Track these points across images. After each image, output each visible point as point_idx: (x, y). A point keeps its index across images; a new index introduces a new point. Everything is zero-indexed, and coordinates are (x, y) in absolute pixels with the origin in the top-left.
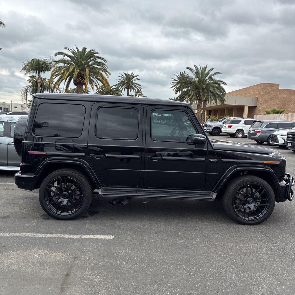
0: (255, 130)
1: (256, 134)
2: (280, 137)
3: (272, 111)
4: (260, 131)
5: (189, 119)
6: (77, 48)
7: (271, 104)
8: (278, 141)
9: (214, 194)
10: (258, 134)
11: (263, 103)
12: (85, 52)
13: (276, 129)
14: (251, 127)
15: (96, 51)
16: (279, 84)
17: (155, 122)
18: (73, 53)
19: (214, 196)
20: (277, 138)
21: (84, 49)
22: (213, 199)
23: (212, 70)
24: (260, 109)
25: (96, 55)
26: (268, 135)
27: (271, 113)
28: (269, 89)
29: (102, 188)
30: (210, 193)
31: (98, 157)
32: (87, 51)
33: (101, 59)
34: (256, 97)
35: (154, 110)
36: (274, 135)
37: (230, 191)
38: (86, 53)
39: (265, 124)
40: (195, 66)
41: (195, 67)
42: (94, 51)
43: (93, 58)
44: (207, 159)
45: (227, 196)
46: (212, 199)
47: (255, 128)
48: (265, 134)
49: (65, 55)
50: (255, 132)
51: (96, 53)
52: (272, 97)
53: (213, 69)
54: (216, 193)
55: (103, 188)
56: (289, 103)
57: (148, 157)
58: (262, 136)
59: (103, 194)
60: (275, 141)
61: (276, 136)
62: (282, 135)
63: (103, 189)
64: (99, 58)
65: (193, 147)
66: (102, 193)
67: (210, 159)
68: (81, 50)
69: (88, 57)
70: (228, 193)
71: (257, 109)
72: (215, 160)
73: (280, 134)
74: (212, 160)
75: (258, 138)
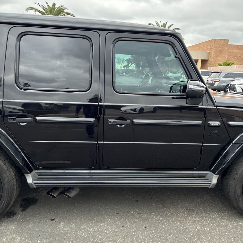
0: (214, 80)
1: (214, 84)
2: (238, 86)
3: (223, 63)
4: (218, 81)
5: (177, 56)
6: (47, 4)
7: (221, 57)
8: (236, 90)
9: (215, 176)
10: (216, 84)
11: (214, 57)
12: (54, 8)
13: (233, 79)
14: (209, 77)
15: (65, 7)
16: (228, 40)
17: (121, 74)
18: (43, 8)
19: (215, 180)
20: (235, 87)
21: (54, 5)
22: (213, 184)
23: (171, 26)
24: (211, 62)
25: (65, 11)
26: (225, 84)
27: (222, 65)
28: (219, 44)
29: (34, 172)
30: (207, 174)
31: (24, 122)
32: (57, 6)
33: (70, 15)
34: (209, 51)
35: (118, 40)
36: (232, 84)
37: (240, 172)
38: (56, 9)
39: (223, 74)
40: (156, 22)
41: (157, 24)
42: (63, 7)
43: (62, 14)
44: (205, 123)
45: (235, 179)
46: (211, 185)
47: (212, 78)
48: (222, 84)
49: (36, 10)
50: (214, 82)
51: (65, 9)
52: (222, 52)
53: (173, 25)
54: (216, 175)
55: (37, 171)
56: (236, 57)
57: (110, 120)
58: (219, 85)
59: (34, 183)
60: (233, 90)
61: (234, 85)
62: (241, 85)
63: (36, 173)
64: (69, 14)
65: (182, 103)
66: (33, 181)
67: (209, 122)
68: (51, 5)
69: (58, 12)
70: (237, 174)
71: (209, 62)
72: (217, 123)
73: (238, 84)
74: (212, 123)
75: (216, 88)
